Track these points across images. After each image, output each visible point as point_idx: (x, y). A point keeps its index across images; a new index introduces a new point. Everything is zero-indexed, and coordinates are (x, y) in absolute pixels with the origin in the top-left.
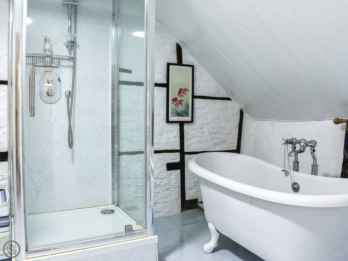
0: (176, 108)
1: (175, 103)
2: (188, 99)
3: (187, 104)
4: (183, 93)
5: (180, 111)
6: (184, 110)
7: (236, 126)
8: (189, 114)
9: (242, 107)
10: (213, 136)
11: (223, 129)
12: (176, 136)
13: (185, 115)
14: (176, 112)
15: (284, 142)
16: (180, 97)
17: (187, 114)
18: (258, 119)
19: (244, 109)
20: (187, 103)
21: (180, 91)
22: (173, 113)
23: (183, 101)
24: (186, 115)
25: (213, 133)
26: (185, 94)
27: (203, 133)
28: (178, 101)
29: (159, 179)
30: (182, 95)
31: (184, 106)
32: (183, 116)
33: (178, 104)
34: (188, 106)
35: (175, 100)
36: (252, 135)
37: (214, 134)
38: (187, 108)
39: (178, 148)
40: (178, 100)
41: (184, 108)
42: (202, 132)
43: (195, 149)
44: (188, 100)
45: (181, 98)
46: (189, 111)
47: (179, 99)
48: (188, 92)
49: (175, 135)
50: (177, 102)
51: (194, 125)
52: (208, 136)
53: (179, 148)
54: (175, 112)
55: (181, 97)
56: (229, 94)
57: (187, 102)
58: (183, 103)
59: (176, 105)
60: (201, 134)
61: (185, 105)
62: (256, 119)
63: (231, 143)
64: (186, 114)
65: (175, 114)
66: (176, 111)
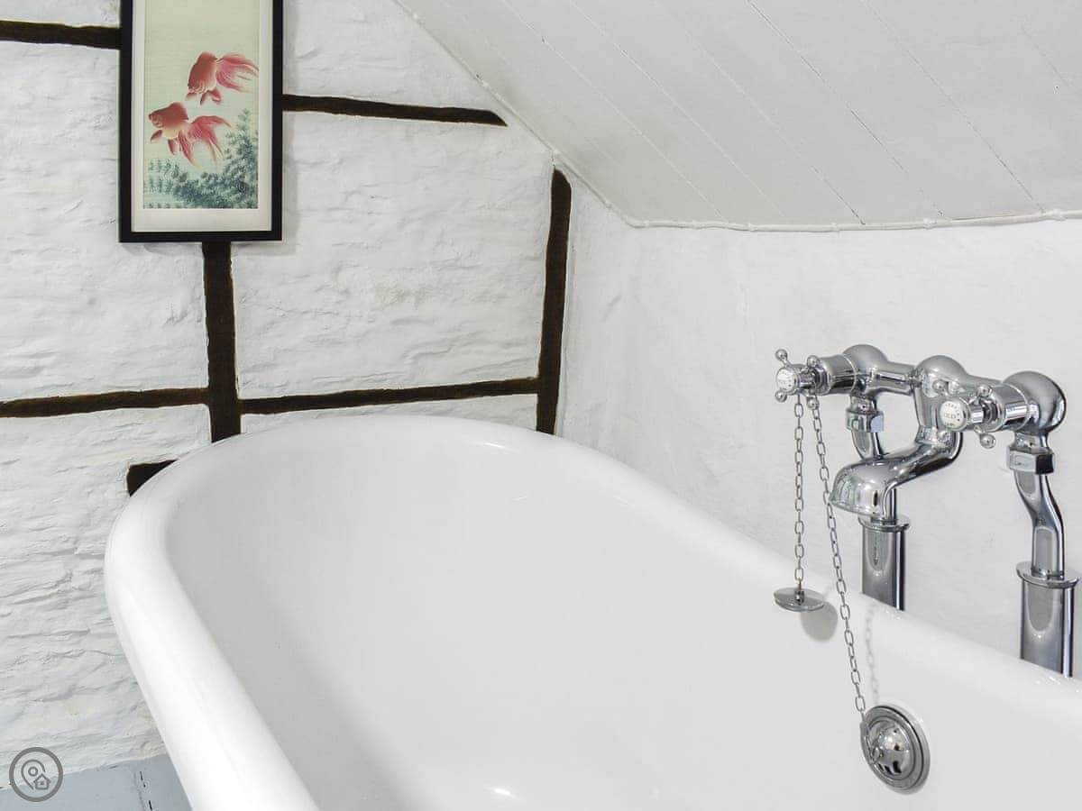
0: (179, 158)
1: (169, 134)
2: (247, 113)
3: (245, 138)
4: (222, 80)
5: (204, 176)
6: (227, 170)
7: (532, 254)
8: (254, 191)
9: (558, 157)
10: (407, 309)
11: (461, 272)
12: (184, 315)
13: (233, 198)
14: (175, 181)
15: (787, 379)
16: (202, 100)
17: (244, 192)
18: (647, 222)
19: (572, 171)
20: (242, 133)
21: (201, 69)
22: (160, 185)
23: (217, 120)
24: (239, 199)
25: (401, 296)
26: (230, 86)
27: (346, 292)
28: (190, 121)
29: (84, 556)
30: (215, 93)
31: (228, 151)
32: (224, 205)
33: (191, 141)
34: (248, 151)
35: (170, 115)
36: (616, 300)
37: (413, 300)
38: (243, 163)
39: (199, 379)
40: (192, 118)
41: (229, 161)
42: (342, 288)
43: (298, 383)
44: (252, 117)
45: (209, 108)
46: (255, 177)
47: (195, 109)
48: (249, 76)
49: (178, 312)
50: (185, 129)
51: (292, 252)
52: (373, 310)
53: (201, 380)
54: (170, 185)
55: (209, 98)
56: (487, 90)
57: (243, 129)
58: (220, 132)
59: (178, 146)
60: (335, 298)
61: (234, 143)
62: (638, 223)
63: (509, 345)
64: (239, 195)
65: (168, 191)
66: (175, 175)
